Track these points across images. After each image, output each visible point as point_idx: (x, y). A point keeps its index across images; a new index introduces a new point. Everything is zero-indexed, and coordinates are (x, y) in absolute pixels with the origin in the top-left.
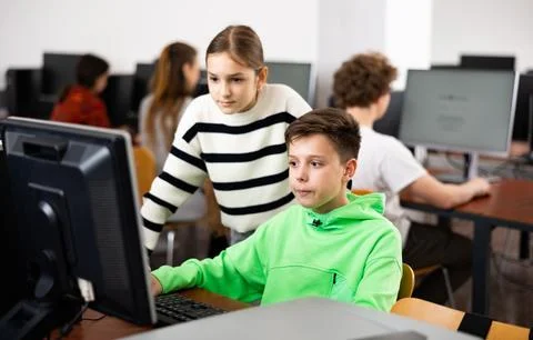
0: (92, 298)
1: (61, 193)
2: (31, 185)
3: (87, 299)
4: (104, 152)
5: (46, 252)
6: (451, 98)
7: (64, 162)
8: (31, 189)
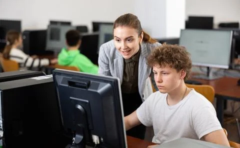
0: (99, 143)
1: (87, 101)
2: (71, 98)
3: (96, 143)
4: (108, 85)
5: (79, 125)
6: (202, 42)
7: (89, 90)
8: (71, 99)
